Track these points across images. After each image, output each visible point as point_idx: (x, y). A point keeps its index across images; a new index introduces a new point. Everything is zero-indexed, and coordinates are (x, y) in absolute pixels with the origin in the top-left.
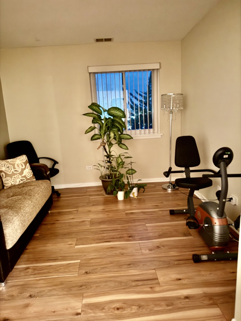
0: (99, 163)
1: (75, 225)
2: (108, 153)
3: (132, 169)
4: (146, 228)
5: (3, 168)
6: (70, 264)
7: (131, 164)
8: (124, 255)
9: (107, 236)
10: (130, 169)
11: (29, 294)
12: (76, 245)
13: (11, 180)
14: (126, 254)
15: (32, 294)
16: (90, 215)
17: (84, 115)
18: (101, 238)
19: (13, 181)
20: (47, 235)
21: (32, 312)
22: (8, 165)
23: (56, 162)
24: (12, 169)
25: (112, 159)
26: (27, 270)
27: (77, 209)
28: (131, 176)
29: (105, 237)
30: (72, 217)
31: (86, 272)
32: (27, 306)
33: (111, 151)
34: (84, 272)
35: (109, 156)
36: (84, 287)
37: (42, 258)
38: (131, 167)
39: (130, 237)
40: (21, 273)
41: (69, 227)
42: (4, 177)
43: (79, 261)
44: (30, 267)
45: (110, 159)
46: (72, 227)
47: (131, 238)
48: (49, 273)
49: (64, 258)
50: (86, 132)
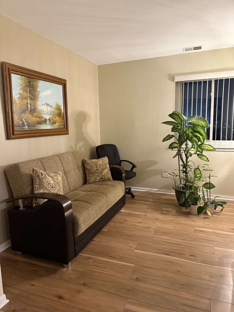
0: (174, 172)
1: (140, 230)
2: (185, 163)
3: (210, 183)
4: (213, 251)
5: (88, 166)
6: (125, 265)
7: (210, 178)
8: (180, 273)
9: (167, 249)
10: (208, 183)
11: (83, 282)
12: (136, 249)
13: (93, 177)
14: (182, 272)
15: (86, 282)
16: (157, 223)
17: (163, 123)
18: (161, 248)
19: (94, 178)
20: (114, 232)
21: (81, 299)
22: (92, 164)
23: (134, 166)
24: (94, 168)
25: (189, 169)
26: (89, 260)
27: (146, 214)
28: (208, 190)
29: (166, 249)
30: (139, 220)
31: (137, 279)
32: (79, 291)
33: (188, 161)
34: (135, 277)
35: (185, 166)
36: (130, 292)
37: (103, 253)
38: (210, 181)
39: (192, 256)
40: (83, 261)
41: (134, 230)
42: (88, 174)
43: (134, 265)
44: (91, 258)
45: (186, 169)
46: (136, 230)
47: (192, 258)
48: (105, 268)
49: (121, 259)
50: (164, 140)
